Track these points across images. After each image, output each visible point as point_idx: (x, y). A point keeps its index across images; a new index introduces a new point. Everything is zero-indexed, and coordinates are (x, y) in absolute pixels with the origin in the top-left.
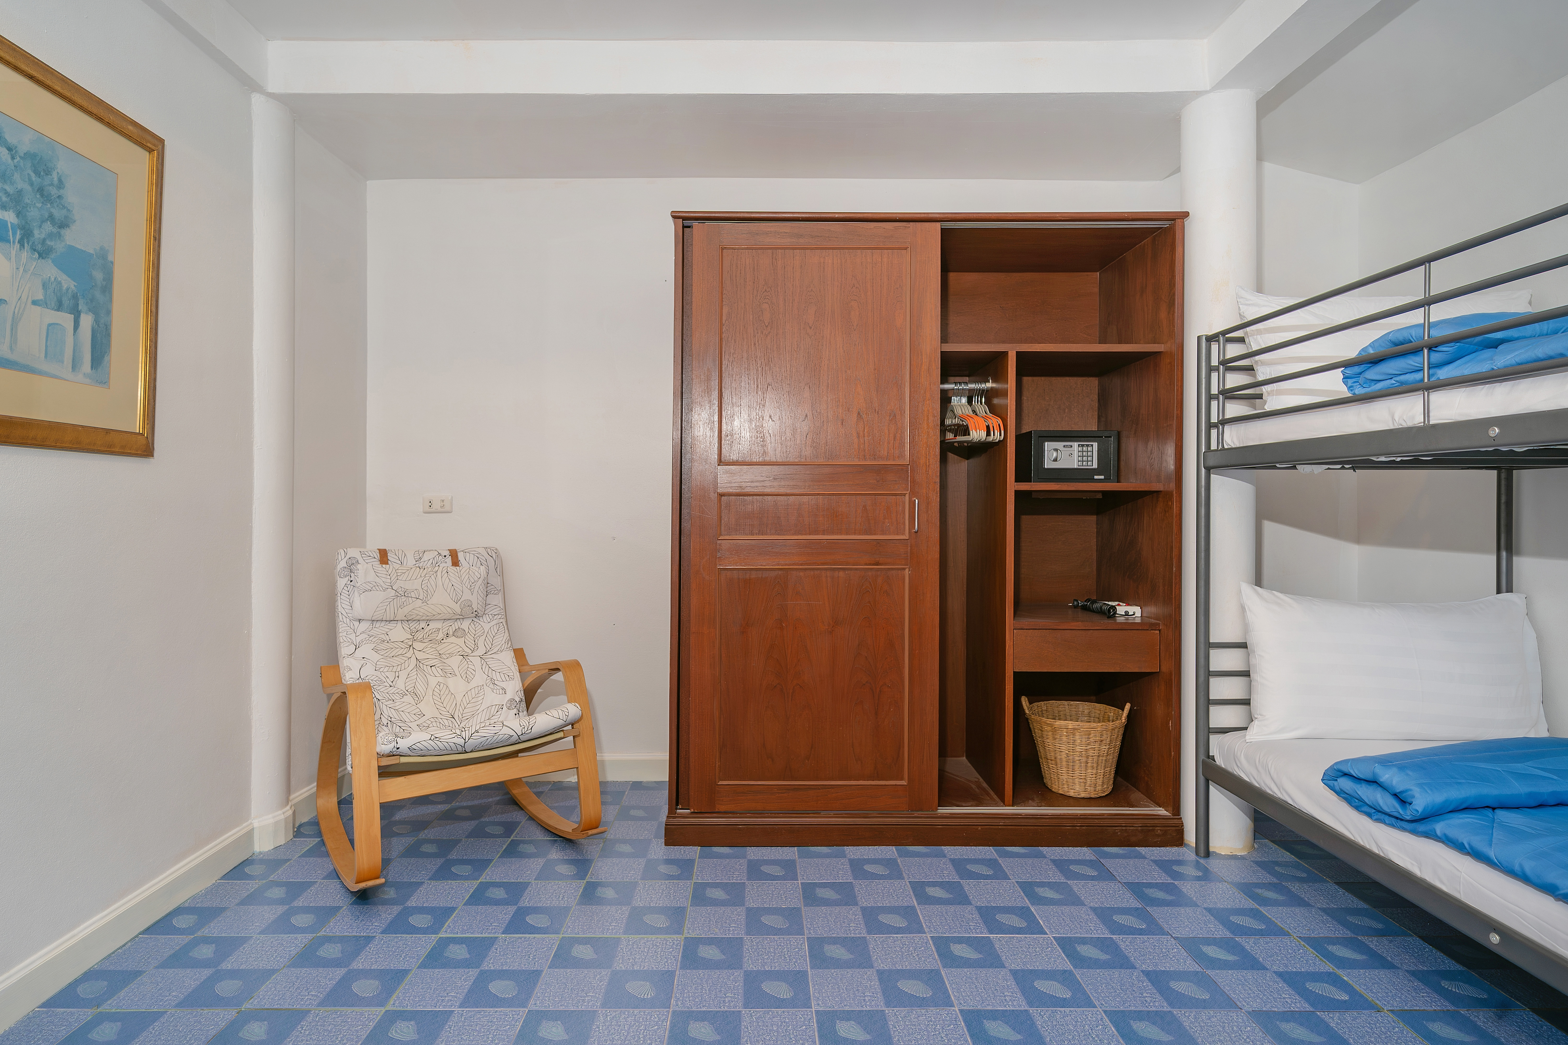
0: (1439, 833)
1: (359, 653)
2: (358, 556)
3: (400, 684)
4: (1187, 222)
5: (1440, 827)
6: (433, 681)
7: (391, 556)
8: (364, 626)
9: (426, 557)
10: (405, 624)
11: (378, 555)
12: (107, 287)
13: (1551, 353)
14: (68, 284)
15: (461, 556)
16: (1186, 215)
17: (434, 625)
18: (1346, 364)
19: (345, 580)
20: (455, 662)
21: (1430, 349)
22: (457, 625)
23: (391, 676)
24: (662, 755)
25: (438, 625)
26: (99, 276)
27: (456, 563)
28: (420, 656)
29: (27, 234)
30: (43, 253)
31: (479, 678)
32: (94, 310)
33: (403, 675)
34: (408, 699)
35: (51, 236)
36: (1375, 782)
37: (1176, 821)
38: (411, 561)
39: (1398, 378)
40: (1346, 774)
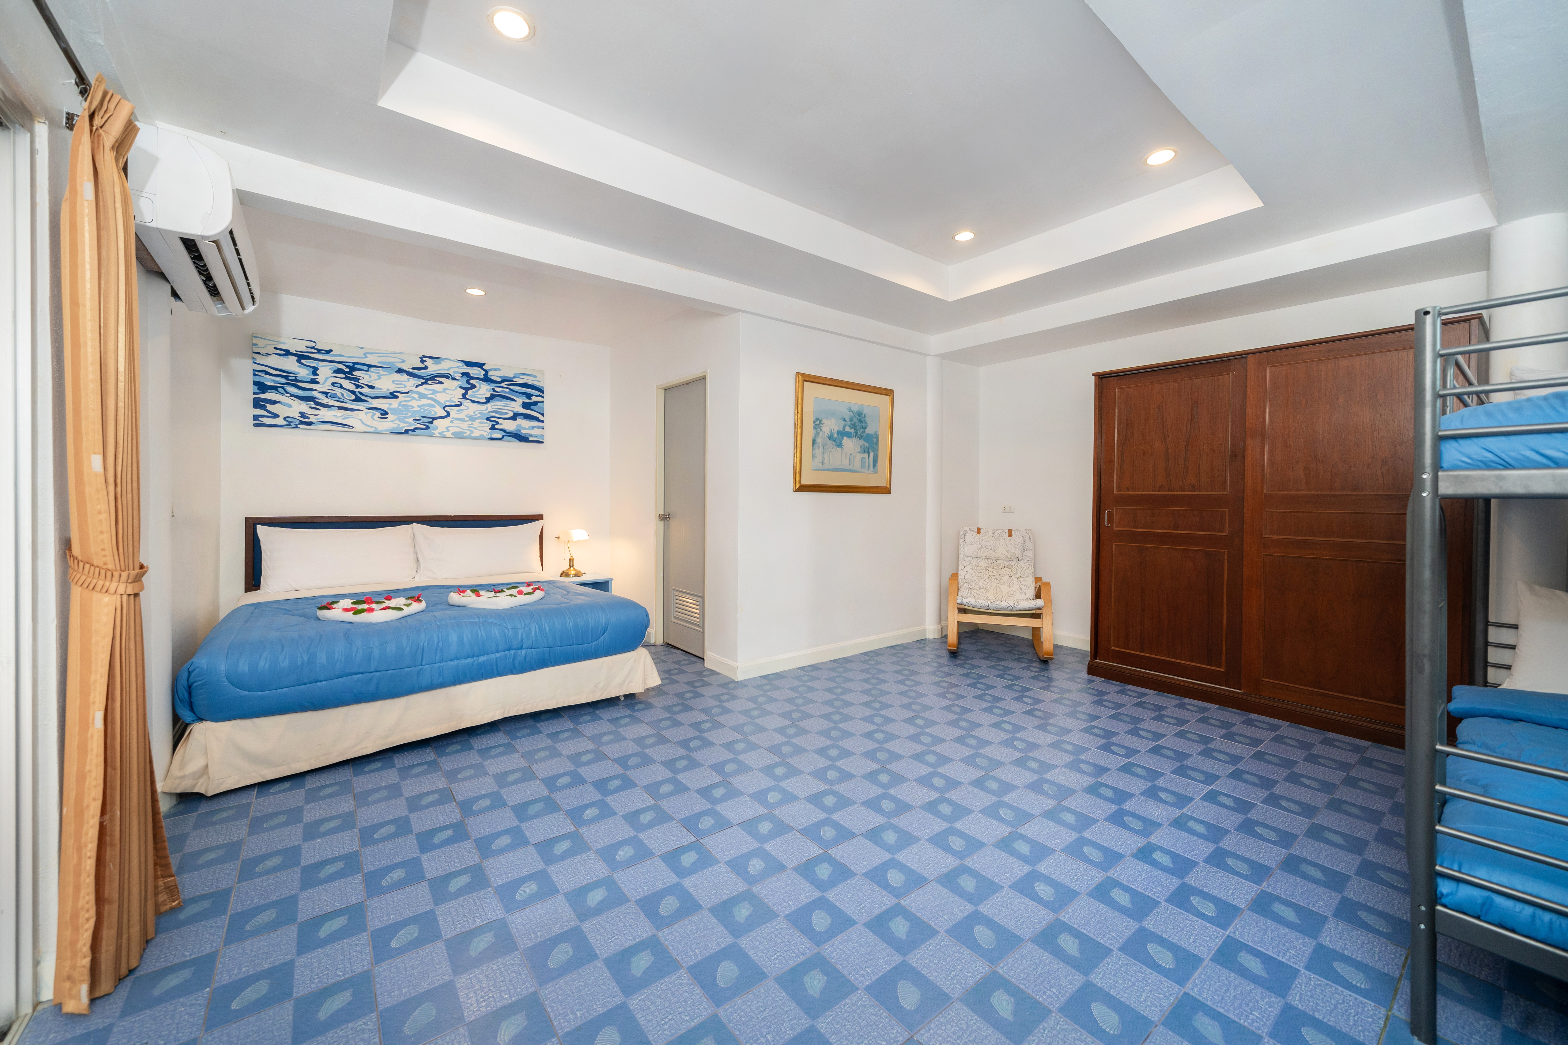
1: (966, 569)
2: (968, 530)
3: (980, 584)
6: (994, 585)
7: (981, 531)
8: (969, 559)
9: (997, 532)
10: (986, 560)
11: (976, 530)
12: (877, 443)
14: (867, 445)
15: (1013, 533)
17: (999, 562)
19: (963, 540)
20: (1006, 578)
22: (1009, 563)
23: (977, 580)
24: (1088, 638)
25: (1001, 562)
26: (875, 440)
27: (1010, 535)
28: (991, 574)
29: (856, 433)
30: (861, 438)
31: (1015, 587)
32: (873, 451)
33: (982, 580)
34: (982, 590)
35: (863, 432)
38: (990, 534)
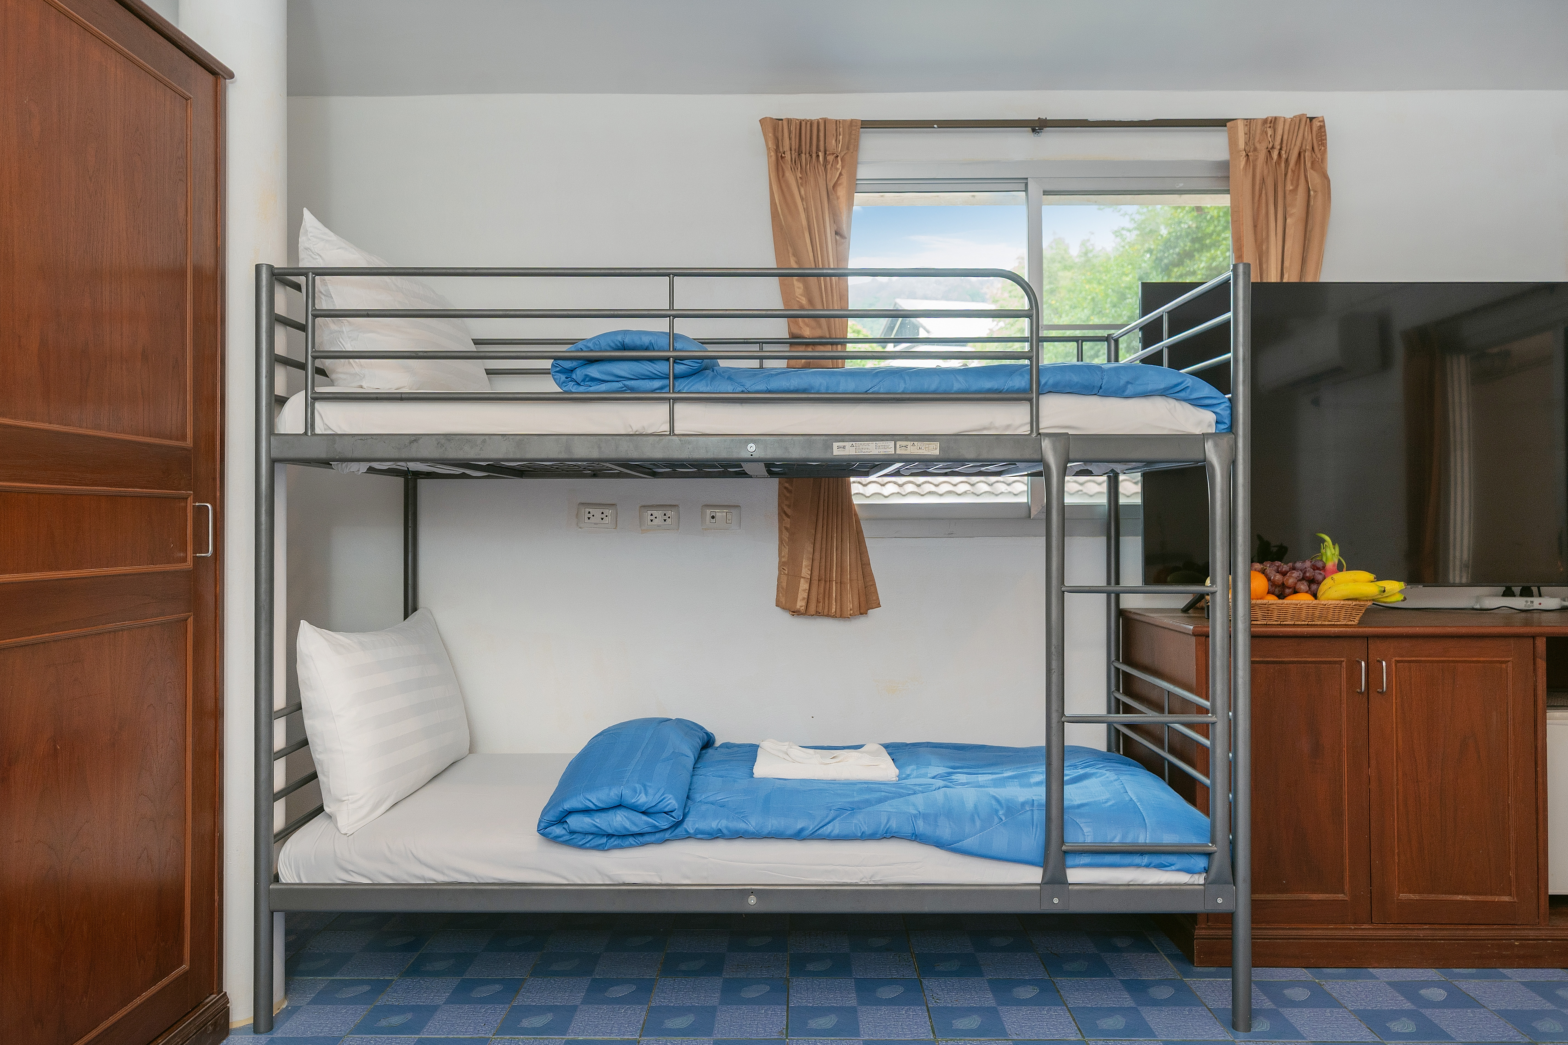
4: (229, 86)
37: (222, 1001)
39: (627, 383)
40: (571, 812)
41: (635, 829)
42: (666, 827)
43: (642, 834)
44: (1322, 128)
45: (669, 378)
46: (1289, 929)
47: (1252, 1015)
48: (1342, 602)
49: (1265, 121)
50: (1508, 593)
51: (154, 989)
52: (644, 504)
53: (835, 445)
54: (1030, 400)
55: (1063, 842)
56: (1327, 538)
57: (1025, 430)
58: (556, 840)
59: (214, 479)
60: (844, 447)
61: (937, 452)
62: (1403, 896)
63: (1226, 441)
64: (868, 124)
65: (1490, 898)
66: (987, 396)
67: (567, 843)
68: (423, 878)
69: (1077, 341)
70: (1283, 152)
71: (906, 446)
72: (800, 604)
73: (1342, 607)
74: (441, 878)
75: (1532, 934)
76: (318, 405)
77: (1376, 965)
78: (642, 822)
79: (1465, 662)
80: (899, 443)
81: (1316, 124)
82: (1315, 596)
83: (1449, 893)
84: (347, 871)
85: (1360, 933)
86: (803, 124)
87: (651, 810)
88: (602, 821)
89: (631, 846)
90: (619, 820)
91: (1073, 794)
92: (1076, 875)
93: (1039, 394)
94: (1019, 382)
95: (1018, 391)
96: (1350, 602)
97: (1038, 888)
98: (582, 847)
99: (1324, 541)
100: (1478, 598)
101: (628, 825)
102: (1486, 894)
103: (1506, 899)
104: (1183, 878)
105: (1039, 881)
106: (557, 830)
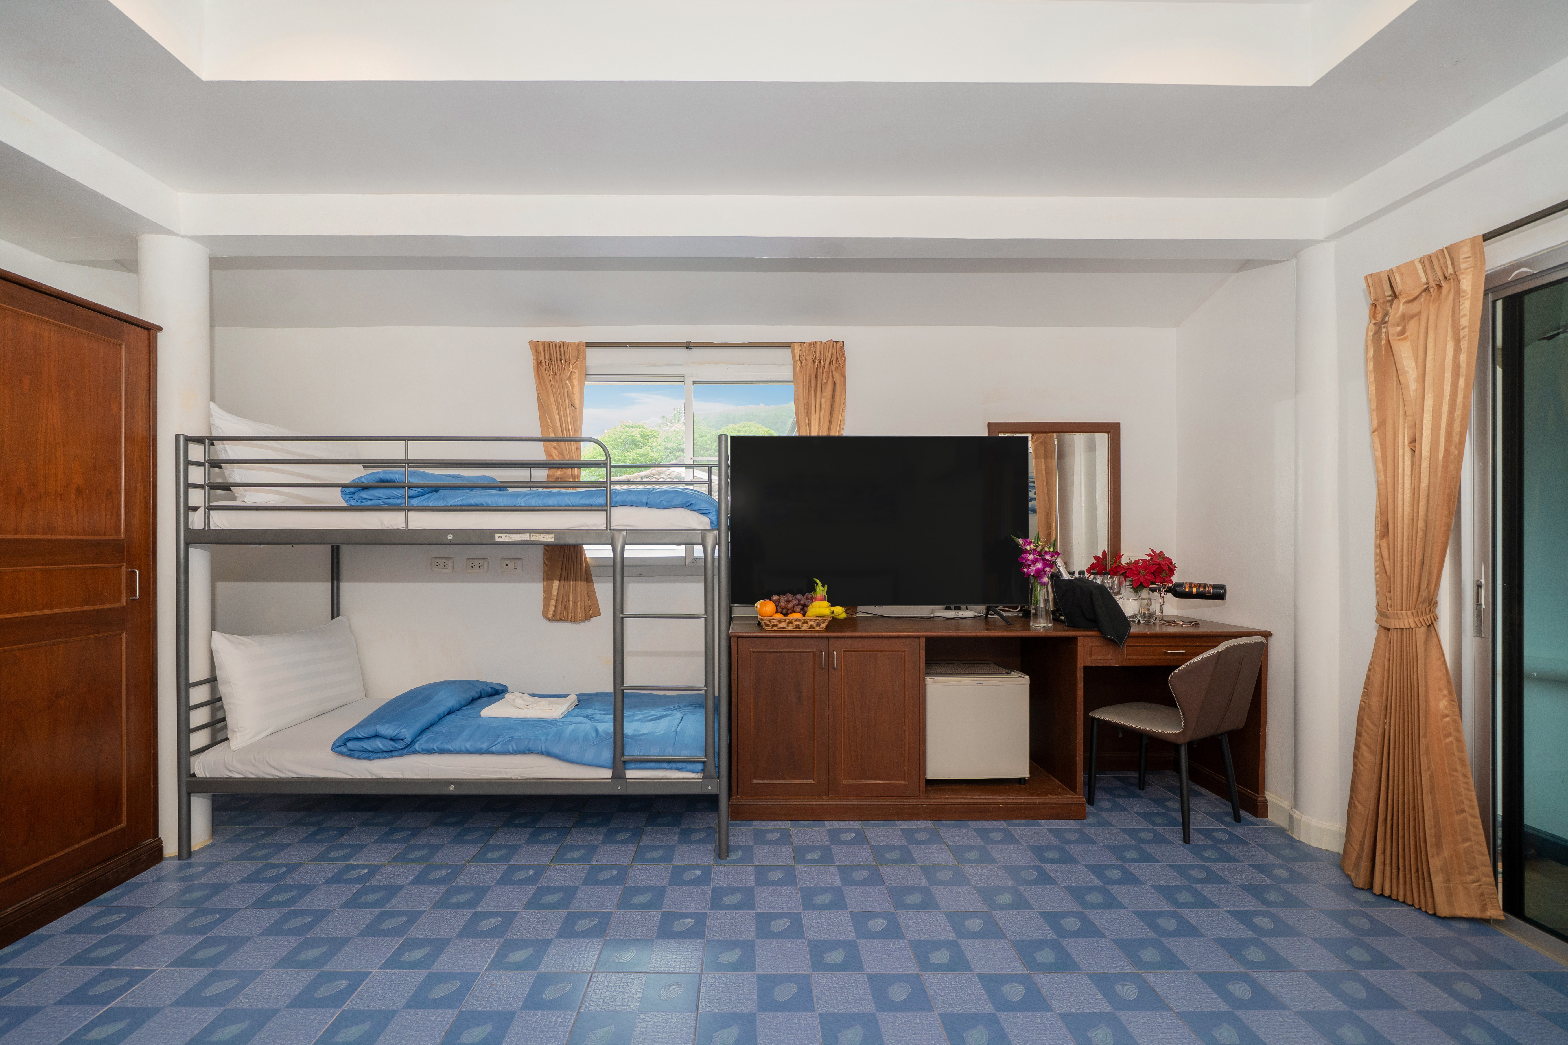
0: (417, 749)
4: (159, 334)
5: (417, 746)
13: (478, 503)
16: (160, 329)
18: (343, 486)
21: (409, 488)
36: (377, 736)
37: (156, 843)
39: (384, 500)
40: (350, 739)
41: (385, 749)
42: (401, 748)
43: (391, 751)
44: (842, 348)
45: (405, 498)
46: (782, 799)
47: (728, 850)
48: (814, 618)
49: (810, 344)
50: (948, 608)
51: (92, 839)
52: (468, 558)
53: (497, 535)
54: (606, 511)
55: (623, 755)
56: (818, 581)
57: (604, 527)
58: (342, 754)
59: (148, 555)
60: (501, 537)
61: (553, 540)
62: (846, 781)
63: (716, 532)
64: (589, 345)
65: (893, 782)
66: (581, 508)
67: (350, 756)
68: (272, 775)
69: (708, 467)
70: (822, 361)
71: (536, 536)
72: (550, 616)
73: (815, 621)
74: (281, 775)
75: (915, 801)
76: (212, 512)
77: (829, 819)
78: (390, 745)
79: (881, 651)
80: (532, 535)
81: (839, 345)
82: (804, 615)
83: (872, 779)
84: (230, 771)
85: (821, 801)
86: (551, 344)
87: (393, 738)
88: (366, 745)
89: (385, 758)
90: (379, 744)
91: (630, 728)
92: (631, 774)
93: (611, 506)
94: (602, 500)
95: (601, 505)
96: (819, 618)
97: (610, 781)
98: (358, 758)
99: (817, 584)
100: (933, 611)
101: (381, 746)
102: (891, 780)
103: (902, 782)
104: (692, 775)
105: (610, 777)
106: (344, 749)
